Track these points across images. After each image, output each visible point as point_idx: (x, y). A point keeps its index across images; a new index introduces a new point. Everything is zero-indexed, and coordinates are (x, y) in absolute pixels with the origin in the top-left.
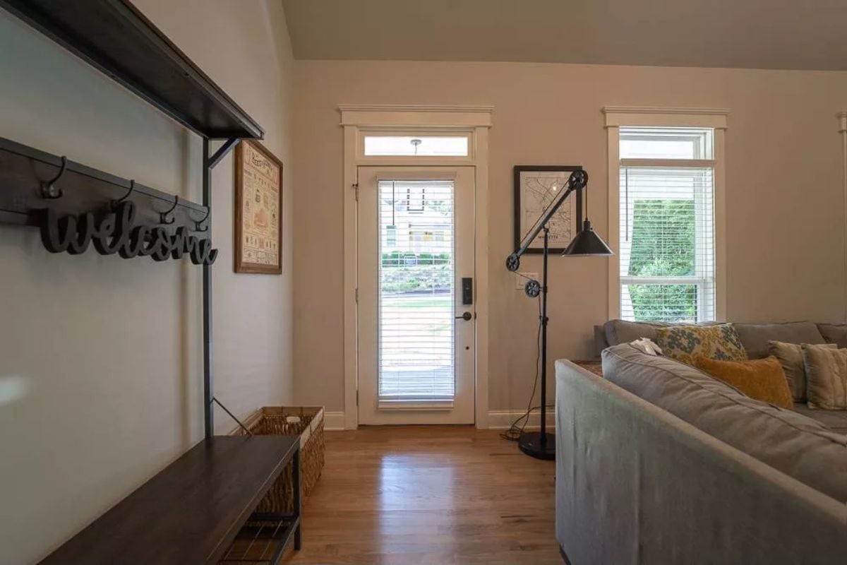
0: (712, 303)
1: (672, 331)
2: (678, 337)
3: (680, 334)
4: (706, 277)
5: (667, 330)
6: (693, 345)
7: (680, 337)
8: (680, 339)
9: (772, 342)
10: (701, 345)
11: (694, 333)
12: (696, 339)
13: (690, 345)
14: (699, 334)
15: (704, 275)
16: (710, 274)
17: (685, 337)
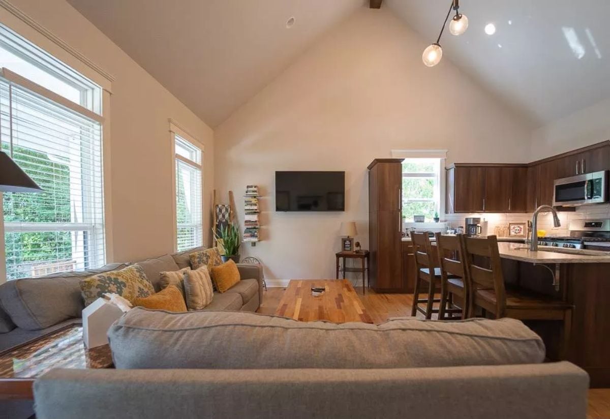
0: (102, 247)
1: (99, 280)
2: (107, 285)
3: (108, 282)
4: (95, 224)
5: (93, 280)
6: (121, 289)
7: (108, 284)
8: (109, 286)
9: (162, 273)
10: (127, 288)
11: (119, 278)
12: (122, 283)
13: (119, 290)
14: (123, 277)
15: (93, 222)
16: (99, 221)
17: (113, 283)
